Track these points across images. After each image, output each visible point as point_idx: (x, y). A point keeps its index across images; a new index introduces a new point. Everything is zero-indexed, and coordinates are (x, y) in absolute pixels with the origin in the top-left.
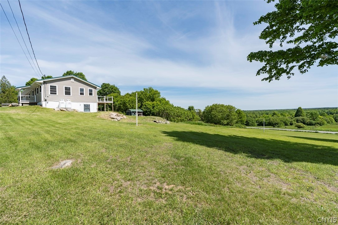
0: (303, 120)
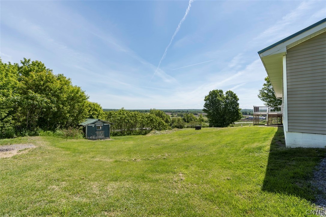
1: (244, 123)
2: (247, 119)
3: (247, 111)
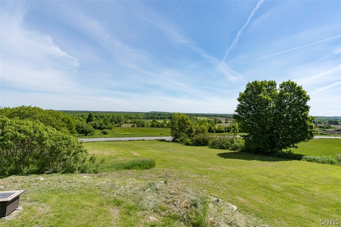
0: (95, 125)
1: (331, 139)
2: (337, 130)
3: (338, 119)
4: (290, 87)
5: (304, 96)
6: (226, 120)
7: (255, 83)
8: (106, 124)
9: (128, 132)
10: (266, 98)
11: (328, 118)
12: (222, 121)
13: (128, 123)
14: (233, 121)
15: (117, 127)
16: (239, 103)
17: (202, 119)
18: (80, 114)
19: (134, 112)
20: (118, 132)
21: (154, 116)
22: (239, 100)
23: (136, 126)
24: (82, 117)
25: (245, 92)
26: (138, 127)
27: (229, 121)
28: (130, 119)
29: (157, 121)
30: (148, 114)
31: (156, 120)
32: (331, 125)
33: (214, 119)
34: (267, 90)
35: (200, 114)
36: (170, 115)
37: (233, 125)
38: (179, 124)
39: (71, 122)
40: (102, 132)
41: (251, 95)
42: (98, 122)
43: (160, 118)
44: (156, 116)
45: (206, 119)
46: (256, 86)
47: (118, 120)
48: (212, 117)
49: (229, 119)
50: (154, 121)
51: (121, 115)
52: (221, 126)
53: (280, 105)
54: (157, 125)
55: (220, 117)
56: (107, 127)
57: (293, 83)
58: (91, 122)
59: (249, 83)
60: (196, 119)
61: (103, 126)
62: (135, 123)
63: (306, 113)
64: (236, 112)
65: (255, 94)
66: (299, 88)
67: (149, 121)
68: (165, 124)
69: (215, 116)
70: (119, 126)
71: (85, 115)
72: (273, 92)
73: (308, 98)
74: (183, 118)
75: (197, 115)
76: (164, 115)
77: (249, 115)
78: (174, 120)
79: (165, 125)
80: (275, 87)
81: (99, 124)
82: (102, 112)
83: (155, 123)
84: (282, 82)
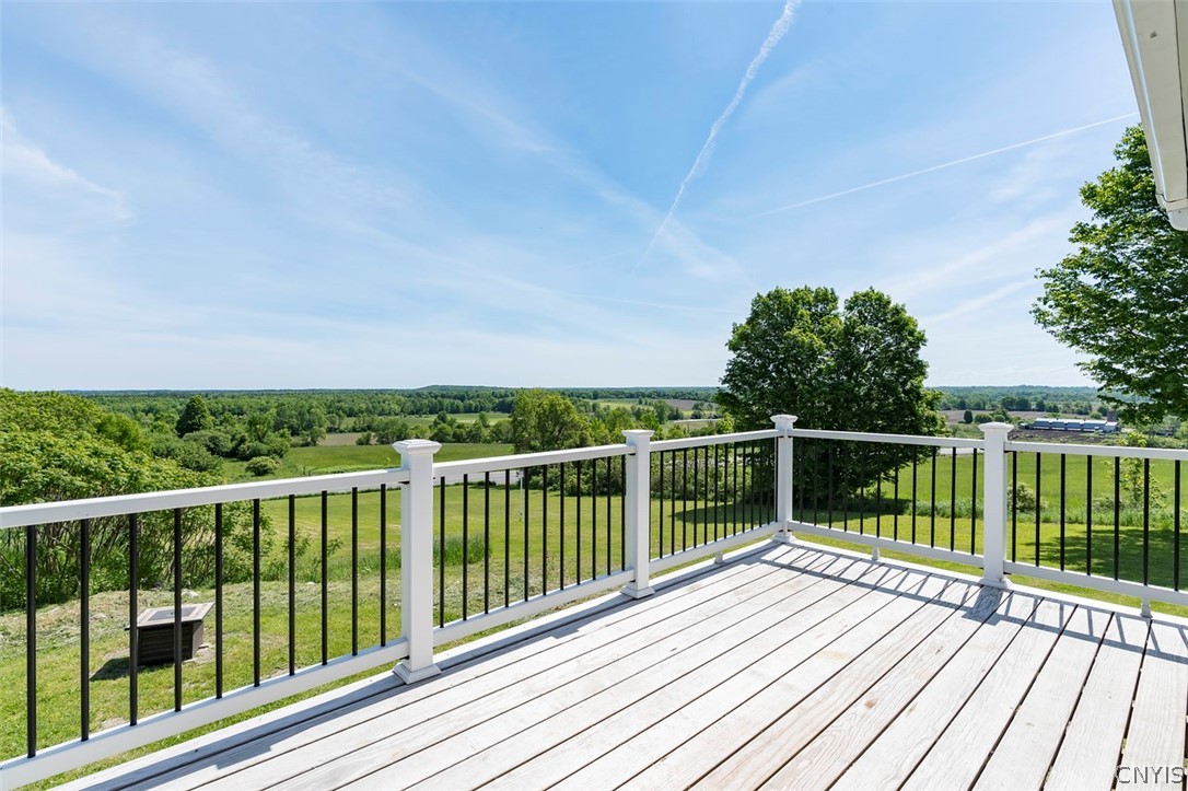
0: (214, 444)
2: (1027, 428)
3: (1030, 394)
4: (874, 307)
5: (911, 333)
6: (696, 407)
7: (777, 296)
8: (260, 439)
9: (350, 464)
10: (807, 340)
11: (1004, 391)
12: (681, 411)
13: (341, 432)
14: (717, 409)
15: (302, 446)
16: (732, 355)
17: (614, 406)
18: (140, 405)
19: (363, 391)
20: (311, 465)
21: (440, 402)
22: (733, 347)
23: (373, 441)
24: (151, 415)
25: (748, 323)
26: (383, 443)
27: (706, 412)
28: (349, 416)
29: (453, 421)
30: (418, 394)
31: (449, 417)
32: (1009, 413)
33: (656, 407)
34: (812, 315)
35: (608, 390)
36: (501, 397)
37: (718, 425)
38: (541, 427)
39: (133, 433)
40: (248, 469)
41: (765, 331)
42: (227, 433)
43: (465, 407)
44: (447, 402)
45: (627, 405)
46: (780, 304)
47: (303, 420)
48: (649, 400)
49: (706, 404)
50: (443, 419)
51: (311, 400)
52: (678, 428)
53: (849, 362)
54: (455, 435)
55: (675, 397)
56: (264, 447)
57: (880, 298)
58: (196, 433)
59: (759, 296)
60: (594, 407)
61: (247, 444)
62: (369, 428)
63: (915, 382)
64: (724, 382)
65: (777, 327)
66: (897, 310)
67: (422, 422)
68: (483, 429)
69: (659, 395)
70: (307, 445)
71: (163, 407)
72: (829, 322)
73: (921, 339)
74: (552, 405)
75: (596, 395)
76: (478, 396)
77: (763, 393)
78: (522, 415)
79: (486, 433)
80: (835, 308)
81: (232, 440)
82: (233, 395)
83: (448, 429)
84: (852, 295)
